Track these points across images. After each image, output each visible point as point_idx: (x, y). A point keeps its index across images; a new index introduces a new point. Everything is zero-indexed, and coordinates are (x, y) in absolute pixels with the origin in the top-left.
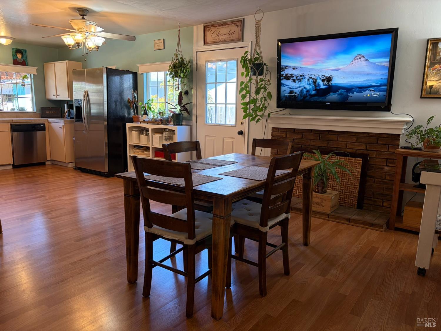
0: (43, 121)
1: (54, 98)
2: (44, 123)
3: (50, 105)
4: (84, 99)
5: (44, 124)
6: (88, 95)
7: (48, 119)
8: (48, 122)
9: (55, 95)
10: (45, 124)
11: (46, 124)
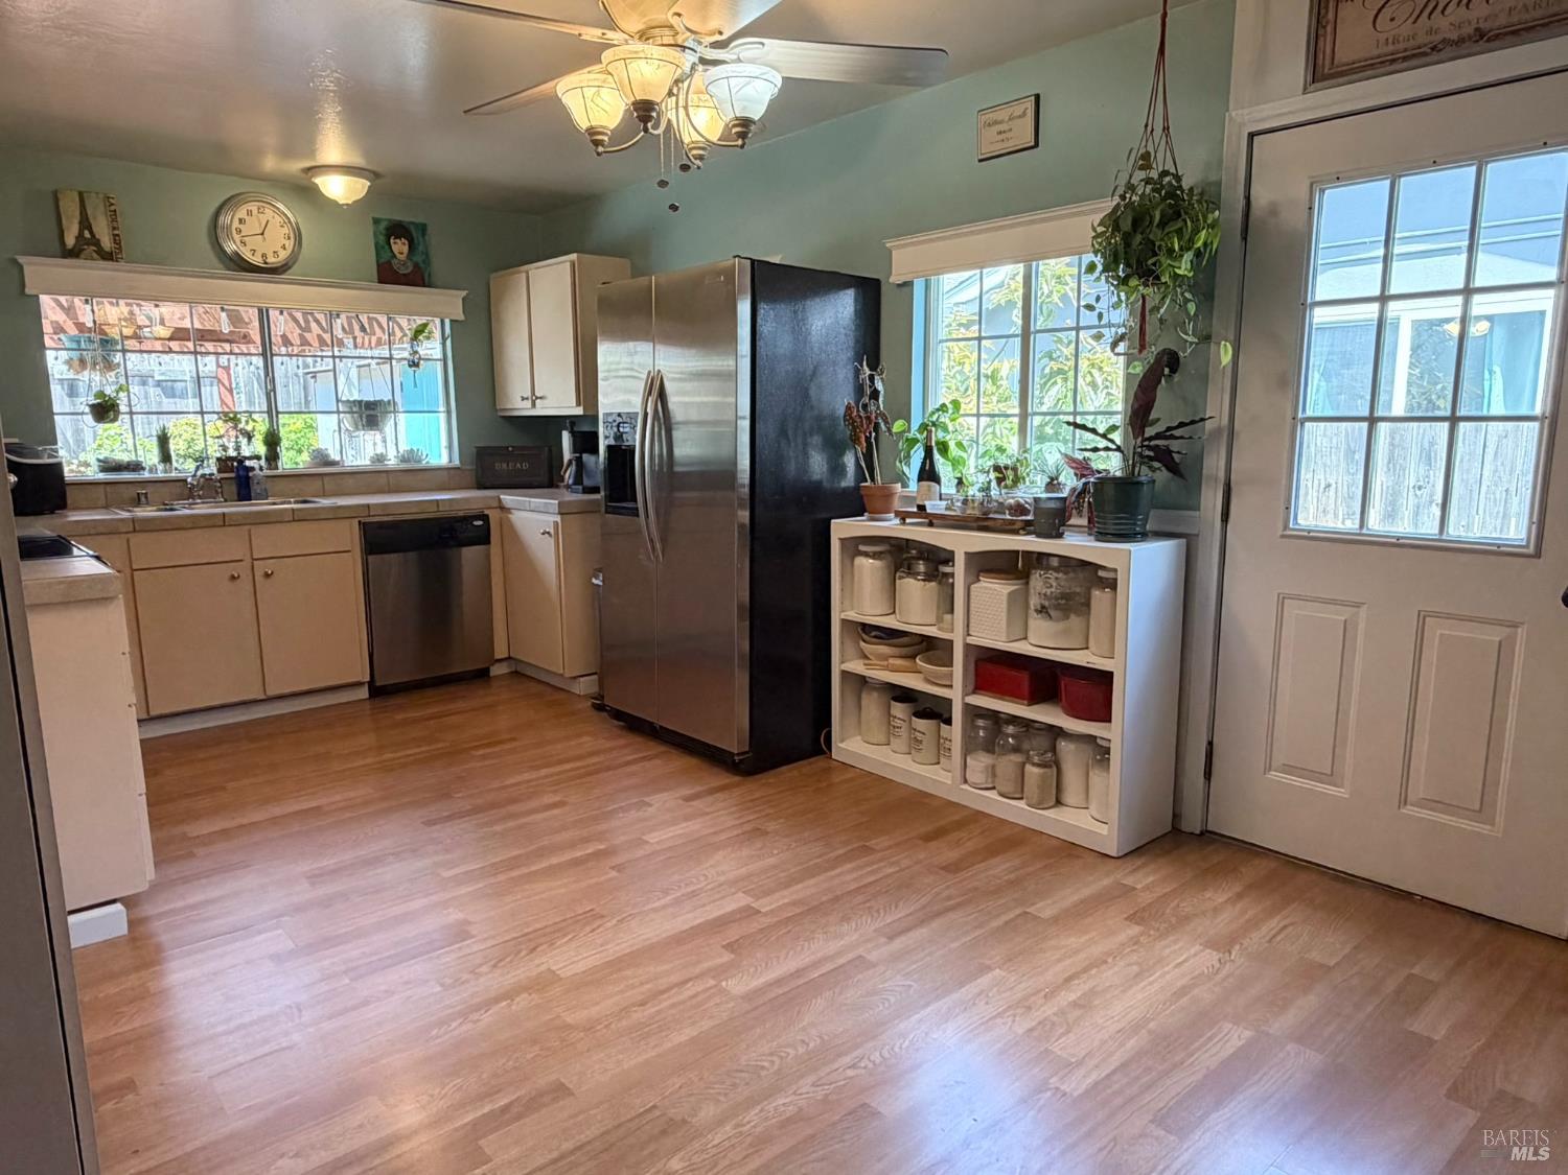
0: (480, 506)
1: (524, 409)
2: (486, 512)
3: (511, 439)
4: (646, 414)
5: (485, 518)
6: (662, 395)
7: (502, 497)
8: (502, 508)
9: (527, 399)
10: (487, 516)
11: (493, 515)
